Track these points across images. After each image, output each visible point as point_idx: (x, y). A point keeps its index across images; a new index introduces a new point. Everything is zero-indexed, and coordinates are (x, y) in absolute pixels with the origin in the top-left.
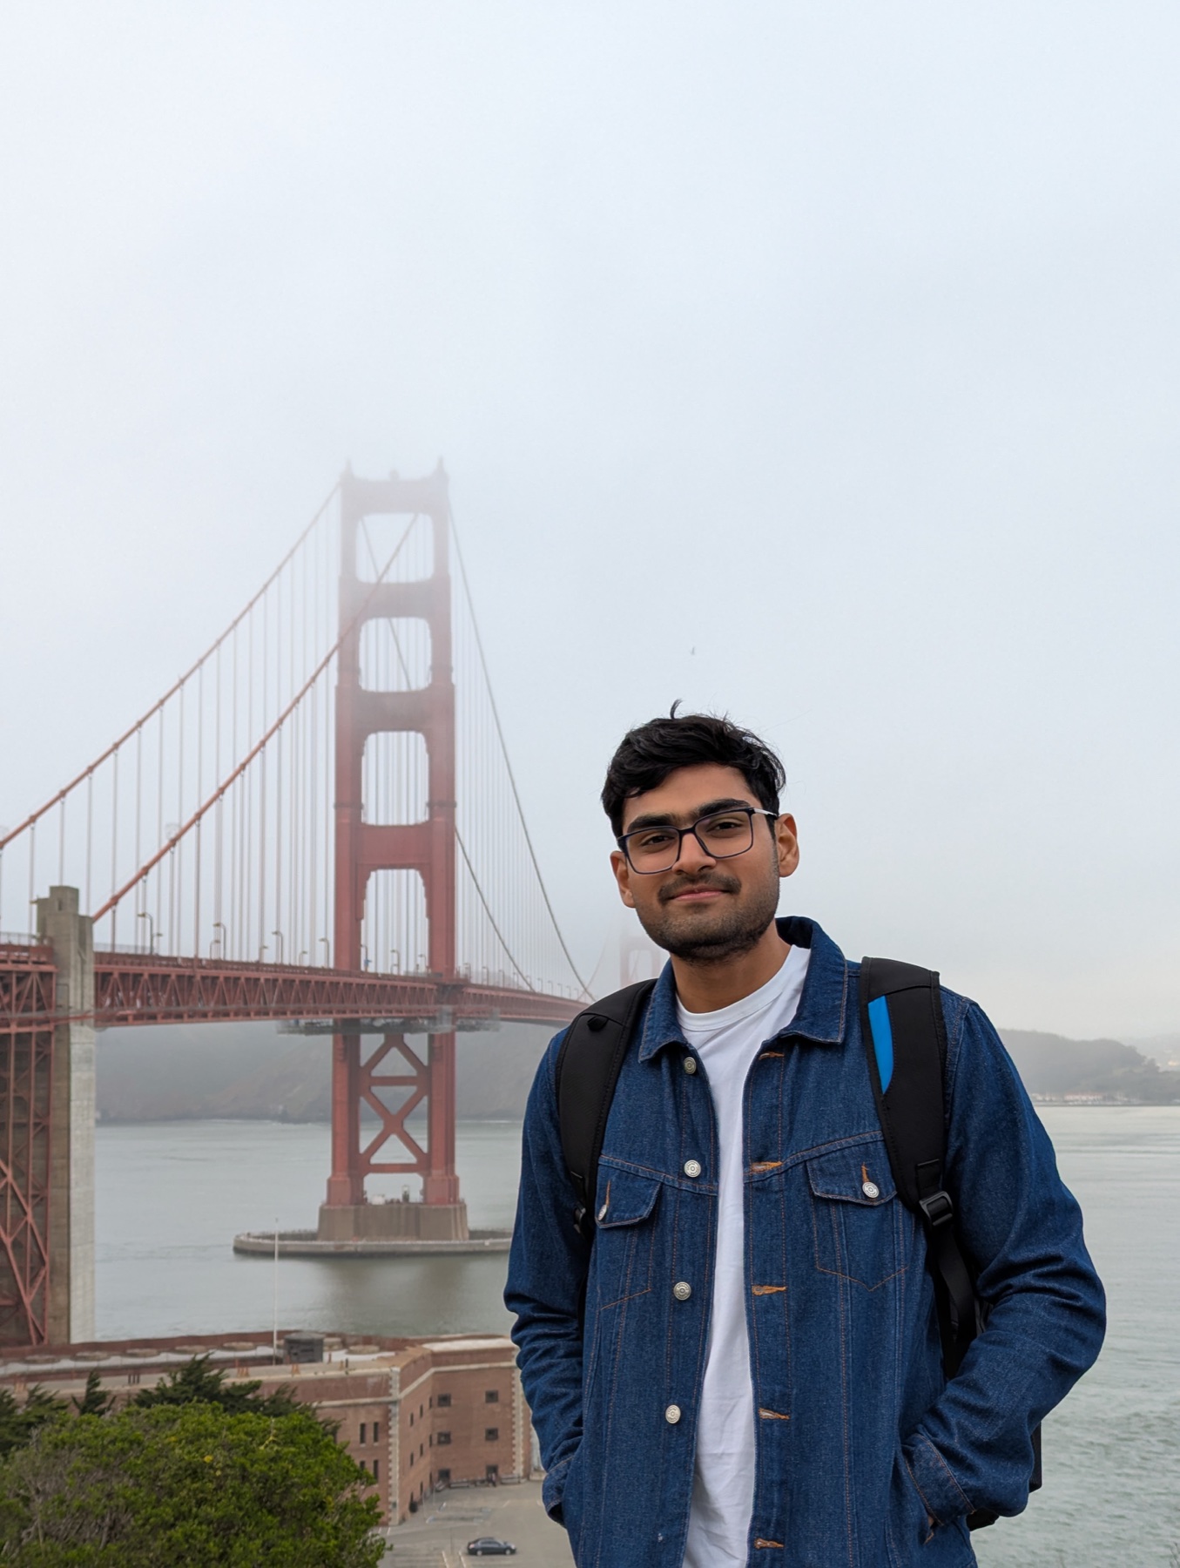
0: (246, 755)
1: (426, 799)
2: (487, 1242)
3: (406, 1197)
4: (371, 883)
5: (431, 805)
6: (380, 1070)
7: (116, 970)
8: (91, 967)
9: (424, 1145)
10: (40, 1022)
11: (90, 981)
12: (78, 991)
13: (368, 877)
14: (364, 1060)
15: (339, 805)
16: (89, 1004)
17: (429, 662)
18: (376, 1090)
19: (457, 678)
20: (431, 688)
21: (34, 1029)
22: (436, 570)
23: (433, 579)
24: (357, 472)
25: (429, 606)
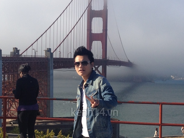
5: (103, 30)
7: (56, 60)
8: (53, 61)
10: (46, 69)
12: (51, 64)
13: (92, 42)
15: (88, 30)
16: (53, 67)
17: (103, 5)
20: (104, 10)
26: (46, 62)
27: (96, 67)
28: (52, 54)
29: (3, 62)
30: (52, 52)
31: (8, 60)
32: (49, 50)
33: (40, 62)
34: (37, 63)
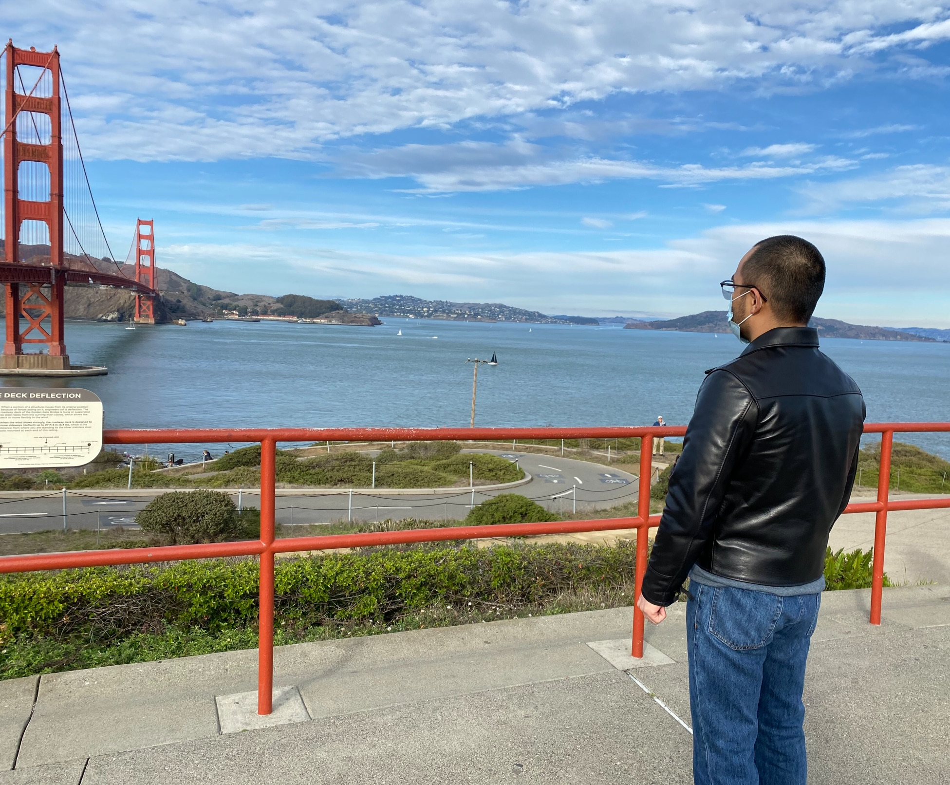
1: (48, 191)
2: (79, 371)
3: (41, 353)
4: (22, 225)
5: (51, 195)
9: (49, 331)
15: (7, 190)
17: (51, 134)
19: (63, 142)
20: (52, 144)
22: (54, 93)
23: (53, 97)
24: (15, 45)
25: (50, 109)
27: (35, 284)
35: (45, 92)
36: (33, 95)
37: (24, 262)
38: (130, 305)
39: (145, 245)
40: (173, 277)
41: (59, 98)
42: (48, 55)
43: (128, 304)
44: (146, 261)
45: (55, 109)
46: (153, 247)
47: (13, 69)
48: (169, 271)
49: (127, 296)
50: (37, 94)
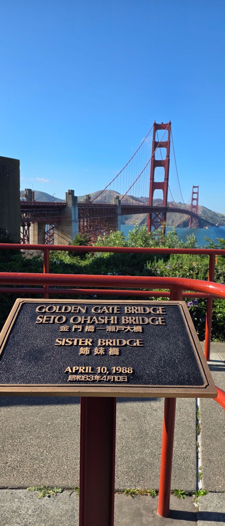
0: (140, 174)
1: (164, 178)
4: (155, 191)
5: (165, 179)
6: (155, 220)
7: (123, 207)
8: (120, 207)
10: (115, 215)
11: (120, 209)
12: (119, 211)
13: (154, 190)
14: (152, 219)
15: (151, 179)
16: (120, 213)
17: (166, 155)
18: (154, 223)
19: (170, 158)
20: (166, 159)
21: (114, 216)
22: (168, 139)
23: (168, 141)
24: (157, 123)
25: (167, 146)
26: (115, 209)
27: (157, 213)
28: (119, 201)
29: (79, 207)
30: (120, 198)
31: (83, 206)
32: (118, 198)
33: (110, 209)
34: (107, 209)
35: (165, 139)
36: (162, 141)
37: (154, 205)
38: (188, 221)
39: (195, 196)
40: (205, 209)
41: (170, 141)
42: (167, 124)
43: (187, 220)
44: (195, 203)
45: (168, 145)
46: (198, 197)
47: (155, 132)
48: (203, 207)
49: (187, 217)
50: (163, 141)
